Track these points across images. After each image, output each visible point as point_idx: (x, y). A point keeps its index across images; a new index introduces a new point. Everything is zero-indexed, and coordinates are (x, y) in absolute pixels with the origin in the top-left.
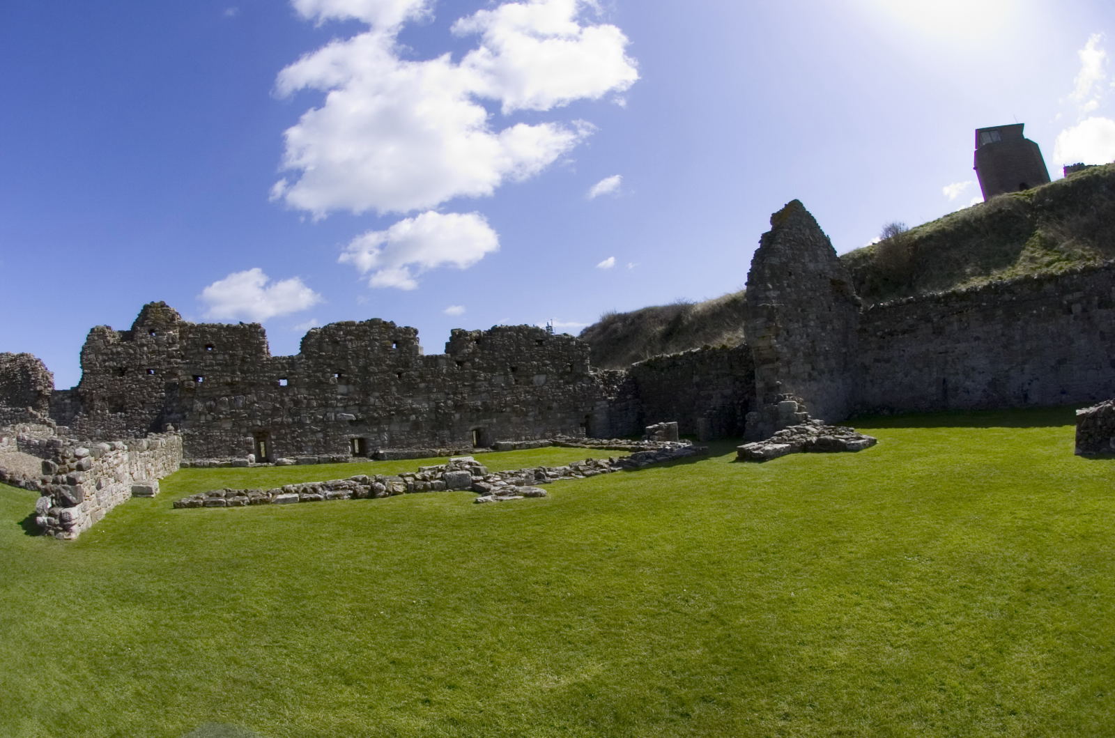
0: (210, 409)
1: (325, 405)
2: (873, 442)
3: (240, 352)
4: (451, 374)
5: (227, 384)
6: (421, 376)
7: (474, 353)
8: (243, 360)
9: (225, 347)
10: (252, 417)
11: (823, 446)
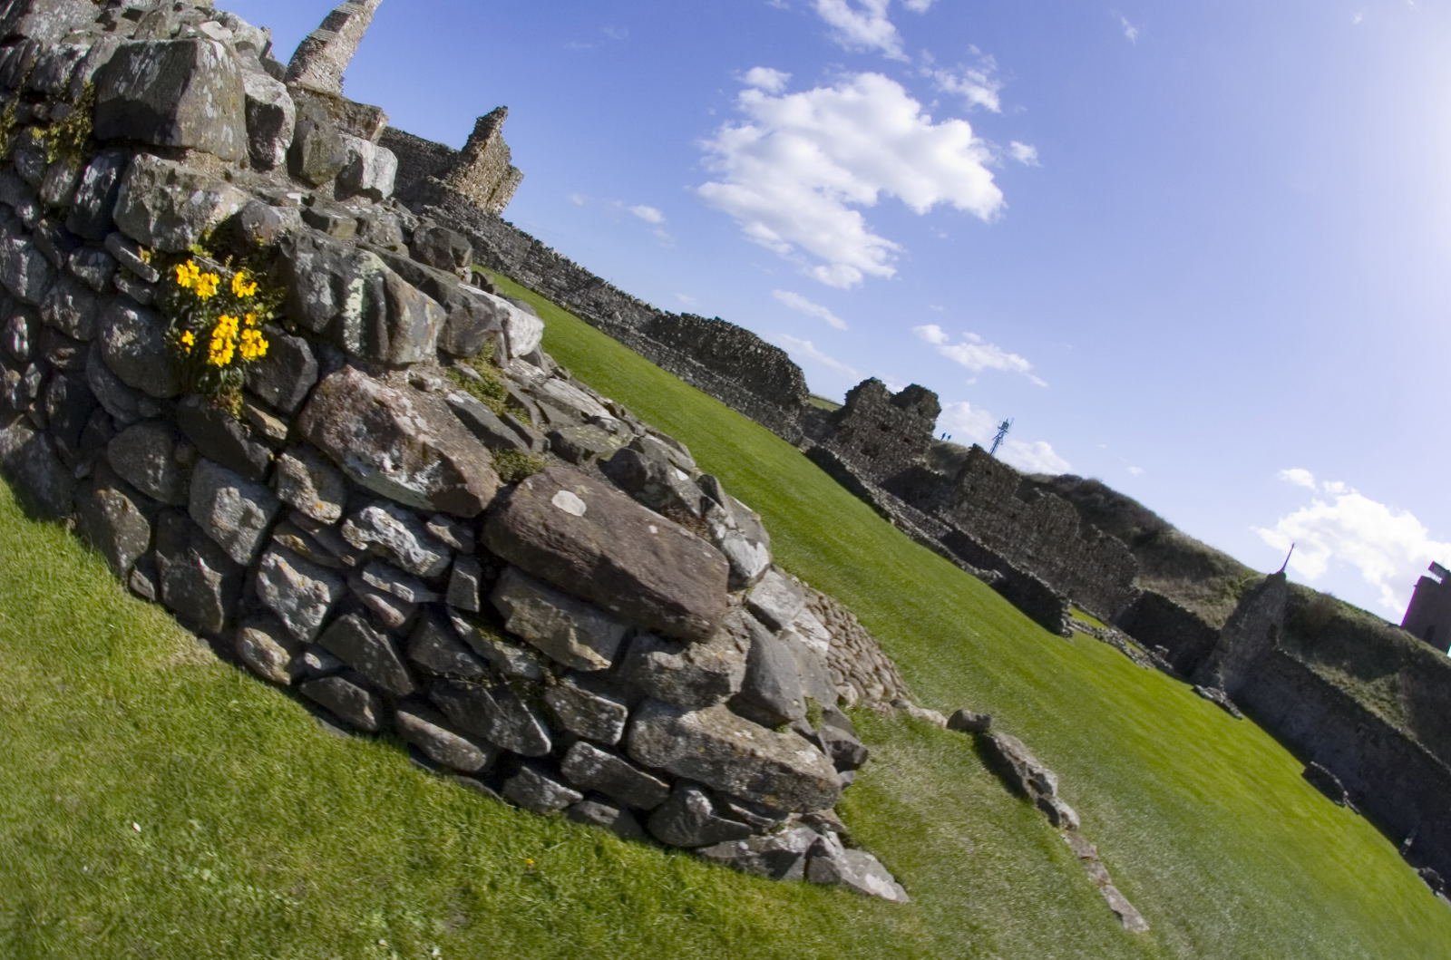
0: (970, 511)
1: (1023, 541)
2: (1241, 719)
3: (1003, 487)
4: (1081, 553)
5: (987, 502)
6: (1070, 547)
7: (1095, 547)
8: (1003, 492)
9: (998, 479)
10: (988, 527)
11: (1223, 706)
